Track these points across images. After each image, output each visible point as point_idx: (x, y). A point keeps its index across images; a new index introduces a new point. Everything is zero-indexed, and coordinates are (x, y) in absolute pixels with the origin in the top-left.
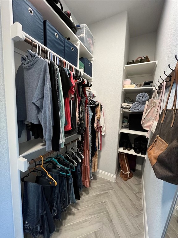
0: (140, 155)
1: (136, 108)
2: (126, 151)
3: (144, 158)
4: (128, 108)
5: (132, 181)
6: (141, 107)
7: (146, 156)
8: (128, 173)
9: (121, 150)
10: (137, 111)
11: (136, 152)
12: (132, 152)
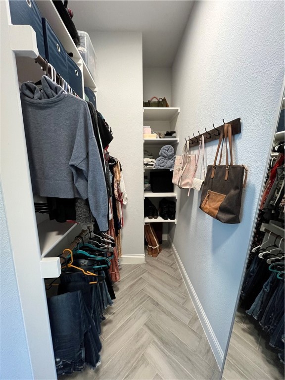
0: (169, 220)
1: (162, 165)
2: (153, 220)
3: (174, 222)
4: (152, 165)
5: (163, 254)
6: (166, 163)
7: (175, 221)
8: (158, 246)
9: (148, 220)
10: (162, 168)
11: (164, 218)
12: (160, 220)
